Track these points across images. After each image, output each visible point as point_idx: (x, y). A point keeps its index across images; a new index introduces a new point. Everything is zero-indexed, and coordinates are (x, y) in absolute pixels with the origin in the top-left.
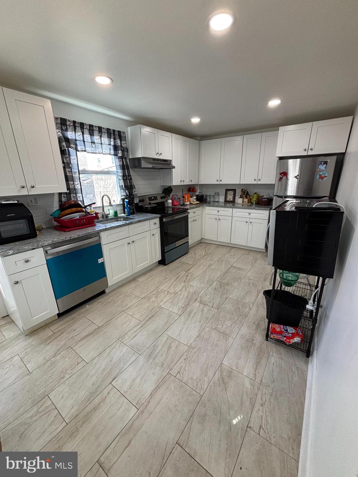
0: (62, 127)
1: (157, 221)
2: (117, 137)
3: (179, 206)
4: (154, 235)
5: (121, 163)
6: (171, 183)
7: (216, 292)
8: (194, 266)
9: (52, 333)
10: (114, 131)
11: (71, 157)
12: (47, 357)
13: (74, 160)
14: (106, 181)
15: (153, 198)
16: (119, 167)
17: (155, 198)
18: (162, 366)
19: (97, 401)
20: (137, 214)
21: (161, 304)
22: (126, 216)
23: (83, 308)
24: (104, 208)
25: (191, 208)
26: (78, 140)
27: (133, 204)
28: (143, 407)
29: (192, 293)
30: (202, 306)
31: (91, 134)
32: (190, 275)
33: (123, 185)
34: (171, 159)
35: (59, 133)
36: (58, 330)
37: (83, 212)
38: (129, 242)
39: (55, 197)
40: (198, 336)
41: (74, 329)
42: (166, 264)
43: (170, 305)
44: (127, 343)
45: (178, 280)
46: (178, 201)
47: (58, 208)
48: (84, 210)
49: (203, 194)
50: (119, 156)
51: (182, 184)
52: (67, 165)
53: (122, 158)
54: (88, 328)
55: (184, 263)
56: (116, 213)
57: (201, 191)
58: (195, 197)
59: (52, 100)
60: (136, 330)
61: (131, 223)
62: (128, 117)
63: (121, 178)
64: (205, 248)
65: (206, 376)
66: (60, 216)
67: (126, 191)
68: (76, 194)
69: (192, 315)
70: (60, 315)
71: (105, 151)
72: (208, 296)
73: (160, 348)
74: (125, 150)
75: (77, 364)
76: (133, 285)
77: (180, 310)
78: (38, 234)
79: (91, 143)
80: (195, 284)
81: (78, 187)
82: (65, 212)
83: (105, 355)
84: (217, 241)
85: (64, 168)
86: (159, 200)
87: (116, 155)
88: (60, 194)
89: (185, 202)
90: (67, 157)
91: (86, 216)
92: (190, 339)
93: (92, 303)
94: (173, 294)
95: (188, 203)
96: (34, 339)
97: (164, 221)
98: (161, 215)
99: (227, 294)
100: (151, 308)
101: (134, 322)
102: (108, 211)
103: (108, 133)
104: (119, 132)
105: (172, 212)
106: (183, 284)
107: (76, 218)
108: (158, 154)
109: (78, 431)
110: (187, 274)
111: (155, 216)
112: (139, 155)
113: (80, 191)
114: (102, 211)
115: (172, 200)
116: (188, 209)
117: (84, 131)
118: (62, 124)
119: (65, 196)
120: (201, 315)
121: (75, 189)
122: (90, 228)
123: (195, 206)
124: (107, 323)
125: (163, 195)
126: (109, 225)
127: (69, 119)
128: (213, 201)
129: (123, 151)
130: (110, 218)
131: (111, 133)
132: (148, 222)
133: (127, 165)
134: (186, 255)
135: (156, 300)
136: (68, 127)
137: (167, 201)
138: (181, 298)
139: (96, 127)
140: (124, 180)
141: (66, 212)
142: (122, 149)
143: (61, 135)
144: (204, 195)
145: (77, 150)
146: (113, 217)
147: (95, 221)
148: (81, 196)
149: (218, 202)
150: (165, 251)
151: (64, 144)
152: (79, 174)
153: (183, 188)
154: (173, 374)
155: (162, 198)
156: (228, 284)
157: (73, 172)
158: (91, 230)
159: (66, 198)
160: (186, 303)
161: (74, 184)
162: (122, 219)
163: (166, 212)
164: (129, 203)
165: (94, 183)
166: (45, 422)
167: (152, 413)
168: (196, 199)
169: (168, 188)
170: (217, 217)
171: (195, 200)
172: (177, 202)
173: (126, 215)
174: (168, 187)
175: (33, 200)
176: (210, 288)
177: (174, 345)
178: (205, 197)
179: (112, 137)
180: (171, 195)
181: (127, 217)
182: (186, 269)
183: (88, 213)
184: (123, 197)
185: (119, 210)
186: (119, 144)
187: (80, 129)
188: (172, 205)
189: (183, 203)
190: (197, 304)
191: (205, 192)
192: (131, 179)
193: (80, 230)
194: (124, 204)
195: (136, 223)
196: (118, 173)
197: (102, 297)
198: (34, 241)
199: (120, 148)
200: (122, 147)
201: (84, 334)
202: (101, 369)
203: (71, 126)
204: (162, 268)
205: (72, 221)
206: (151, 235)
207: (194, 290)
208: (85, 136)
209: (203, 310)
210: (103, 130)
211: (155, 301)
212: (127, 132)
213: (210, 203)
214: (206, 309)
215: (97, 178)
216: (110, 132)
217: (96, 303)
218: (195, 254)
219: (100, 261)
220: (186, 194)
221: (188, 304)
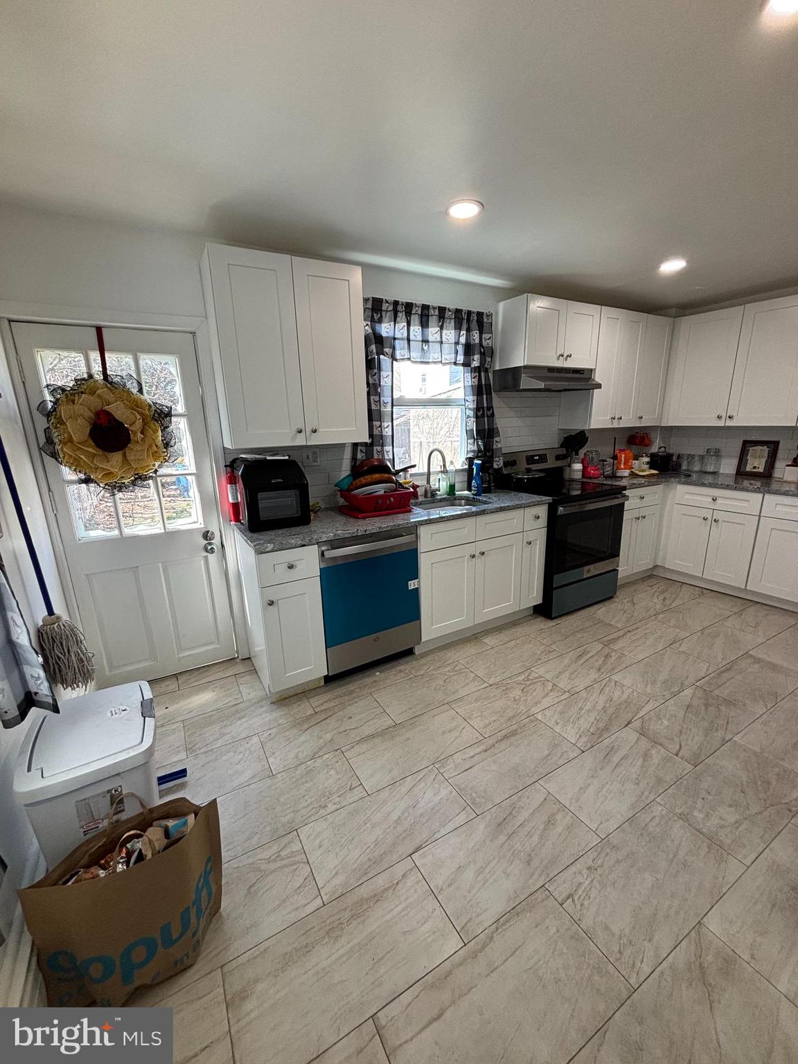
0: (373, 316)
1: (543, 511)
2: (474, 325)
3: (601, 480)
4: (530, 543)
5: (476, 380)
6: (585, 423)
7: (691, 715)
8: (629, 635)
9: (310, 712)
10: (469, 313)
11: (382, 373)
12: (301, 756)
13: (386, 379)
14: (435, 421)
15: (537, 458)
16: (469, 391)
17: (543, 458)
18: (529, 862)
19: (381, 882)
20: (495, 492)
21: (534, 710)
22: (472, 496)
23: (369, 676)
24: (431, 476)
25: (633, 486)
26: (398, 339)
27: (490, 471)
28: (477, 944)
29: (618, 702)
30: (644, 743)
31: (424, 324)
32: (614, 656)
33: (475, 429)
34: (593, 367)
35: (367, 328)
36: (322, 708)
37: (392, 481)
38: (473, 553)
39: (346, 451)
40: (630, 820)
41: (349, 716)
42: (553, 616)
43: (556, 717)
44: (450, 778)
45: (583, 660)
46: (599, 467)
47: (348, 473)
48: (394, 478)
49: (671, 451)
50: (473, 366)
51: (616, 425)
52: (373, 389)
53: (478, 370)
54: (375, 721)
55: (600, 621)
56: (452, 488)
57: (664, 442)
58: (647, 459)
59: (365, 267)
60: (472, 754)
61: (483, 513)
62: (504, 280)
63: (471, 413)
64: (663, 592)
65: (650, 940)
66: (352, 487)
67: (477, 442)
68: (383, 446)
69: (616, 759)
70: (328, 679)
71: (446, 357)
72: (666, 723)
73: (525, 814)
74: (487, 353)
75: (350, 789)
76: (470, 650)
77: (584, 739)
78: (312, 518)
79: (421, 343)
80: (628, 683)
81: (387, 432)
82: (360, 481)
83: (404, 789)
84: (702, 579)
85: (369, 394)
86: (551, 463)
87: (466, 364)
88: (355, 445)
89: (617, 469)
90: (375, 374)
91: (396, 490)
92: (608, 820)
93: (388, 669)
94: (567, 695)
95: (626, 473)
96: (283, 713)
97: (559, 512)
98: (553, 499)
99: (726, 729)
100: (510, 713)
101: (469, 735)
102: (437, 484)
103: (457, 319)
104: (480, 314)
105: (579, 492)
106: (594, 675)
107: (376, 494)
108: (563, 356)
109: (342, 929)
110: (606, 651)
111: (539, 499)
112: (518, 361)
113: (389, 440)
114: (425, 482)
115: (582, 463)
116: (624, 488)
117: (410, 319)
118: (376, 309)
119: (364, 449)
120: (642, 767)
121: (382, 436)
122: (401, 516)
123: (643, 481)
124: (414, 720)
125: (563, 451)
126: (436, 513)
127: (387, 299)
128: (701, 471)
129: (483, 355)
130: (438, 497)
131: (463, 319)
132: (520, 512)
133: (488, 386)
134: (607, 603)
135: (523, 699)
136: (384, 313)
137: (570, 466)
138: (587, 708)
139: (434, 308)
140: (477, 417)
141: (363, 480)
142: (482, 350)
143: (370, 331)
144: (672, 455)
145: (394, 358)
146: (446, 496)
147: (411, 501)
148: (391, 451)
149: (714, 473)
150: (554, 586)
151: (373, 347)
152: (392, 406)
153: (617, 437)
154: (556, 894)
155: (558, 458)
156: (730, 703)
157: (382, 401)
158: (403, 519)
159: (363, 454)
160: (601, 725)
161: (380, 426)
162: (463, 501)
163: (565, 491)
164: (482, 468)
165: (411, 424)
166: (289, 880)
167: (496, 968)
168: (648, 463)
169: (576, 434)
170: (708, 514)
171: (647, 467)
172: (595, 470)
173: (473, 494)
174: (578, 431)
175: (310, 457)
176: (672, 701)
177: (563, 821)
178: (675, 458)
179: (465, 326)
180: (582, 452)
181: (474, 498)
182: (605, 639)
183: (400, 484)
184: (470, 455)
185: (460, 482)
186: (477, 341)
187: (404, 316)
188: (583, 476)
189: (611, 472)
190: (630, 735)
191: (677, 447)
192: (493, 415)
193: (384, 517)
194: (470, 470)
195: (493, 512)
196: (467, 403)
197: (408, 662)
198: (305, 531)
199: (477, 351)
200: (483, 347)
201: (367, 730)
202: (394, 817)
203: (390, 311)
204: (541, 624)
205: (371, 498)
206: (525, 543)
207: (625, 696)
208: (412, 328)
209: (646, 756)
210: (448, 314)
211: (519, 699)
212: (497, 313)
213: (690, 476)
214: (657, 755)
215: (417, 414)
216: (460, 316)
217: (394, 671)
218: (634, 604)
219: (412, 585)
220: (623, 450)
221: (606, 729)
